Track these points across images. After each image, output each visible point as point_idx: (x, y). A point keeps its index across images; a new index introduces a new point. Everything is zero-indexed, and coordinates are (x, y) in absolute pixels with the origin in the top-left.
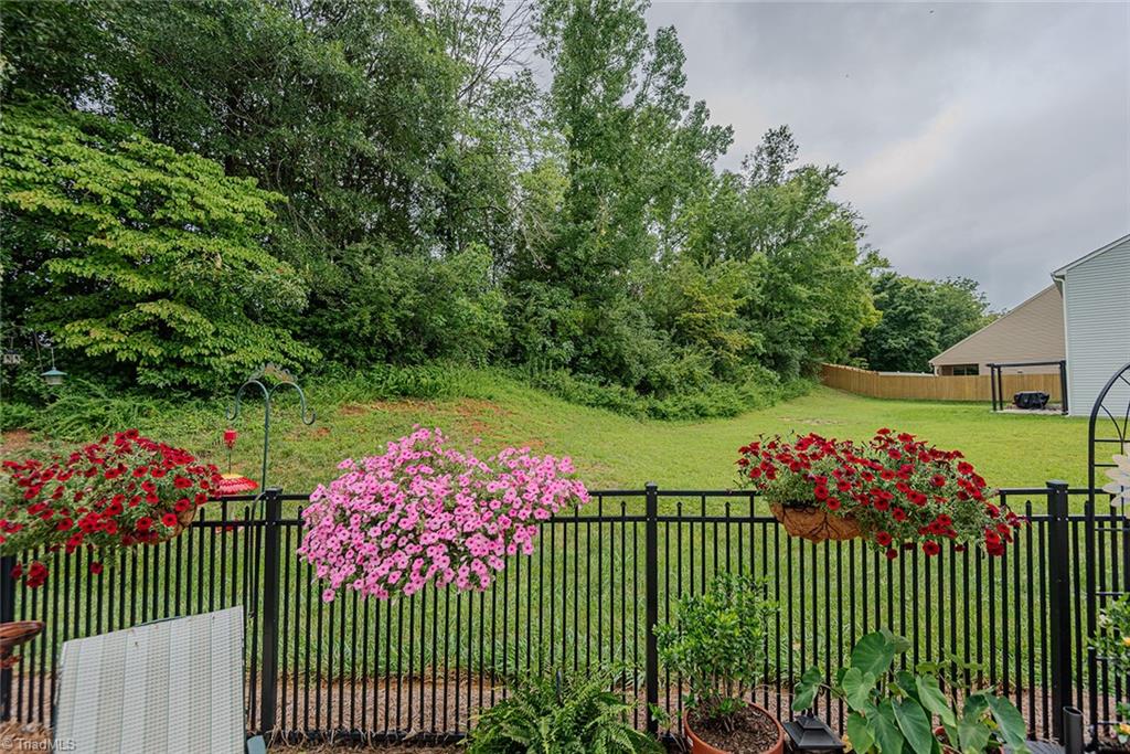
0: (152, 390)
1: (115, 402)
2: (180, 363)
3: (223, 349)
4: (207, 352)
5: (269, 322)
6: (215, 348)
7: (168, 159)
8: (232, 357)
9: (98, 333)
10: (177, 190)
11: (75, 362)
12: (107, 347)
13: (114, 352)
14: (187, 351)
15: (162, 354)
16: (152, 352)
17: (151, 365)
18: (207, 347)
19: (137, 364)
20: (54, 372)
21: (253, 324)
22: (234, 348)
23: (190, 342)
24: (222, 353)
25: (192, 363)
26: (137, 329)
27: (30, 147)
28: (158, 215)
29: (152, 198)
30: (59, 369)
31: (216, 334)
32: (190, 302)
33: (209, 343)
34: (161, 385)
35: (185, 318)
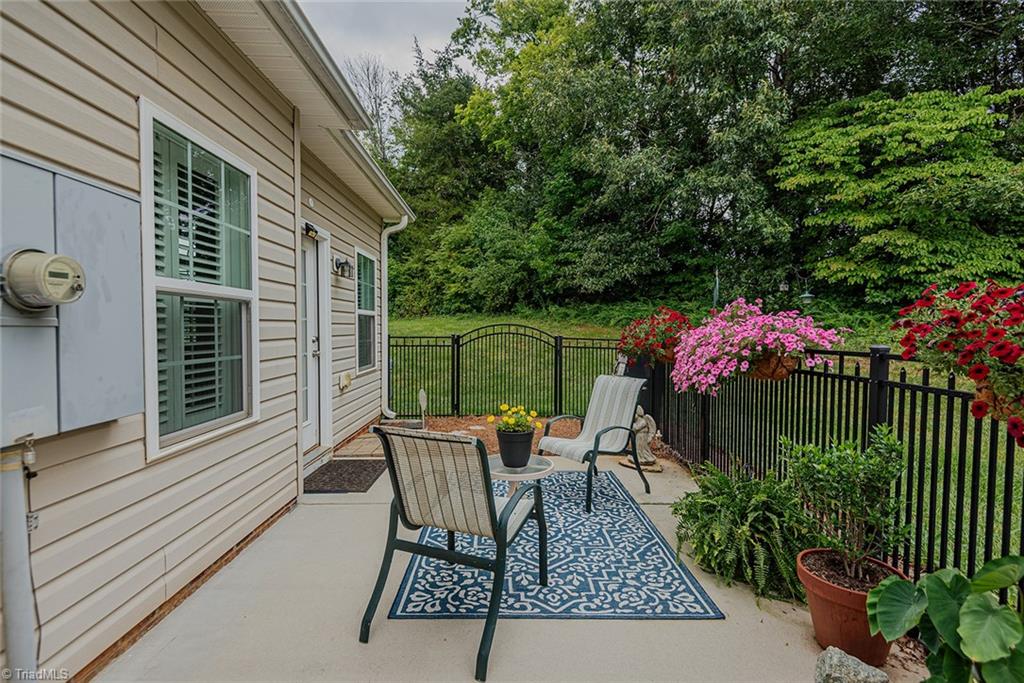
0: (876, 307)
1: (843, 316)
2: (901, 282)
3: (941, 265)
4: (923, 269)
5: (1013, 231)
6: (931, 264)
7: (890, 109)
8: (947, 273)
9: (834, 267)
10: (891, 136)
11: (821, 289)
12: (841, 275)
13: (846, 279)
14: (903, 270)
15: (882, 276)
16: (873, 275)
17: (876, 287)
18: (923, 265)
19: (865, 286)
20: (807, 295)
21: (985, 236)
22: (953, 263)
23: (908, 262)
24: (940, 269)
25: (910, 280)
26: (867, 258)
28: (876, 162)
29: (868, 150)
30: (810, 293)
31: (935, 252)
32: (912, 226)
33: (925, 261)
34: (884, 301)
35: (899, 243)
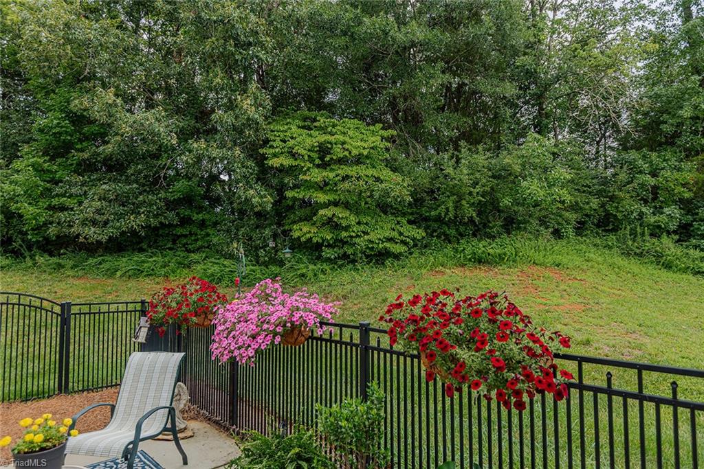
0: (328, 260)
1: (311, 267)
2: (343, 242)
3: (363, 232)
4: (354, 234)
5: (394, 213)
6: (358, 231)
7: (334, 126)
8: (366, 237)
9: (305, 229)
10: (335, 144)
11: (297, 245)
12: (308, 236)
13: (311, 238)
14: (344, 234)
15: (333, 237)
16: (327, 237)
17: (329, 246)
18: (354, 232)
19: (322, 245)
20: (288, 250)
21: (383, 215)
22: (369, 231)
23: (346, 228)
24: (362, 235)
25: (347, 242)
26: (323, 225)
27: (279, 136)
28: (327, 159)
29: (323, 150)
30: (289, 249)
31: (359, 223)
32: (347, 206)
33: (355, 229)
34: (333, 257)
35: (340, 216)
